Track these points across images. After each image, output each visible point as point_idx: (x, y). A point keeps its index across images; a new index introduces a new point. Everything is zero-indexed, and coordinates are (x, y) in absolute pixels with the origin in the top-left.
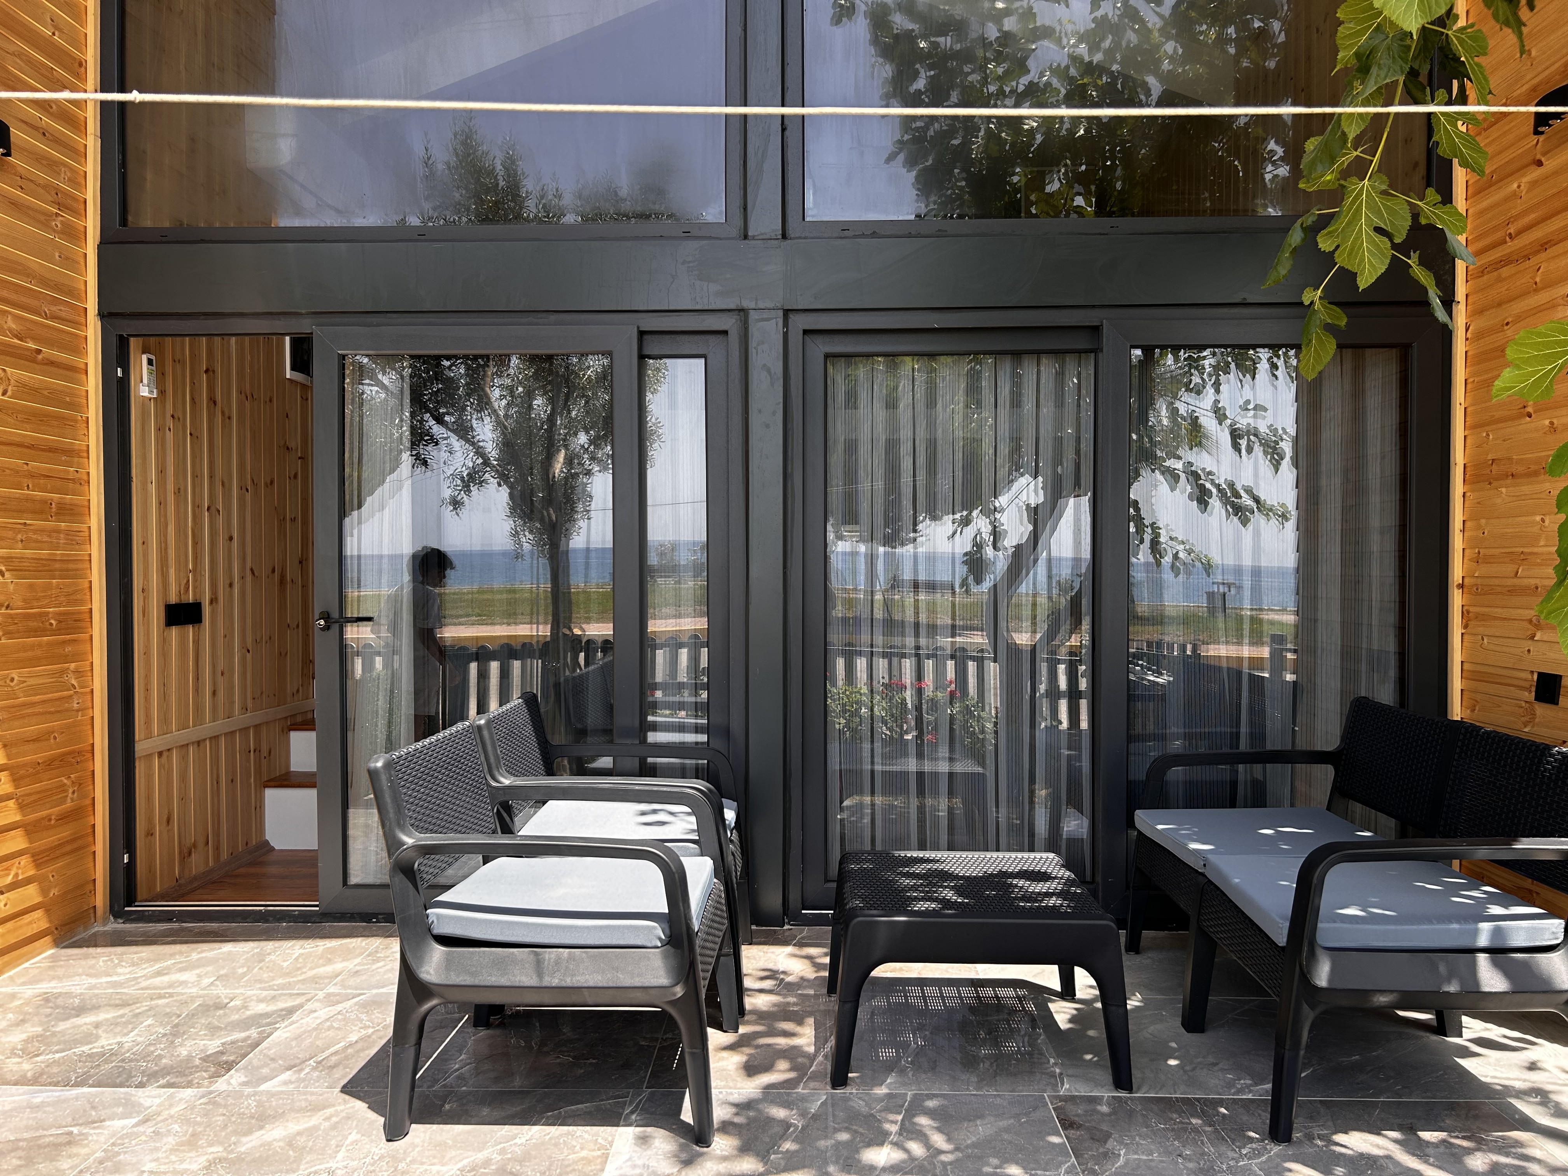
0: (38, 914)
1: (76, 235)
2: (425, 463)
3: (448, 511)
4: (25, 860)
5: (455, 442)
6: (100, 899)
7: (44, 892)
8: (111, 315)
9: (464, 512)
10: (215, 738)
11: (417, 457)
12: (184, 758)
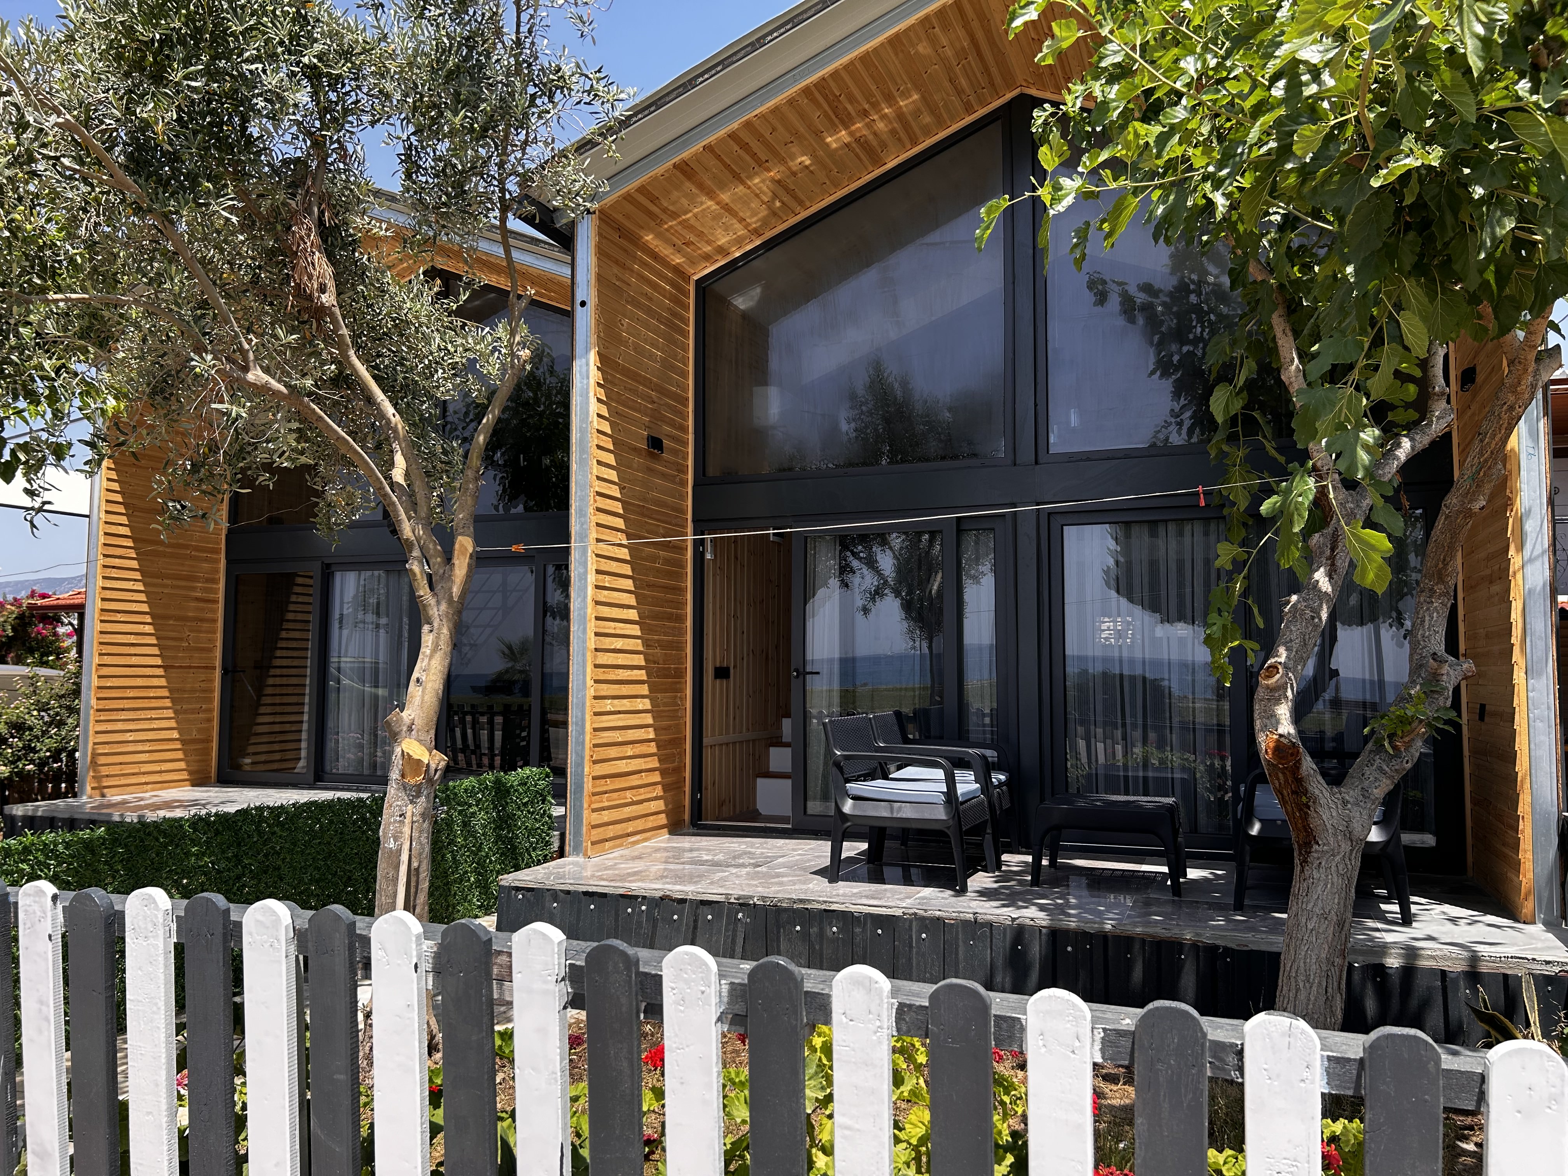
0: (663, 815)
1: (684, 483)
2: (847, 586)
3: (860, 615)
4: (660, 787)
5: (865, 570)
6: (687, 816)
7: (666, 805)
8: (698, 521)
9: (871, 616)
10: (734, 743)
11: (842, 581)
12: (721, 751)
